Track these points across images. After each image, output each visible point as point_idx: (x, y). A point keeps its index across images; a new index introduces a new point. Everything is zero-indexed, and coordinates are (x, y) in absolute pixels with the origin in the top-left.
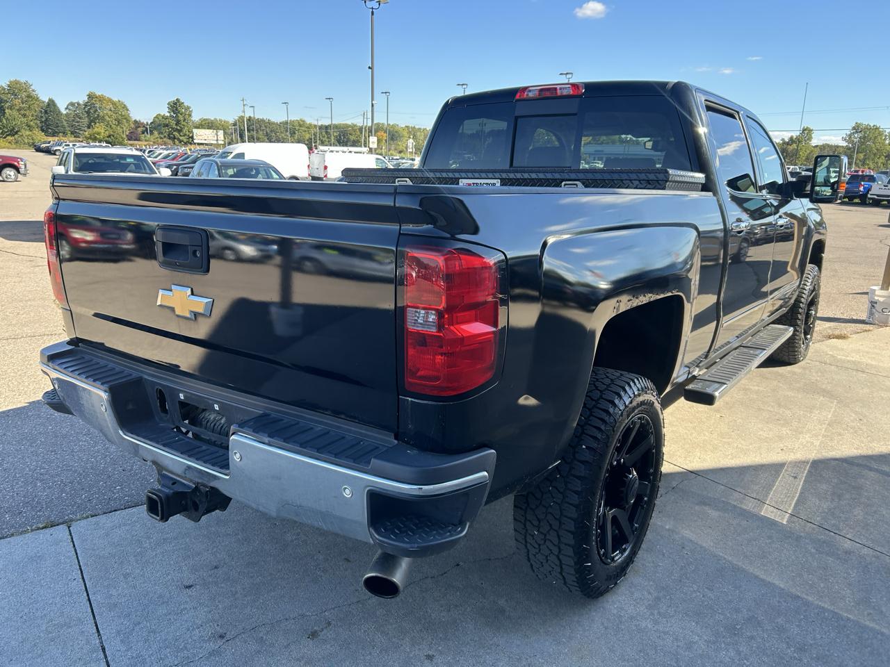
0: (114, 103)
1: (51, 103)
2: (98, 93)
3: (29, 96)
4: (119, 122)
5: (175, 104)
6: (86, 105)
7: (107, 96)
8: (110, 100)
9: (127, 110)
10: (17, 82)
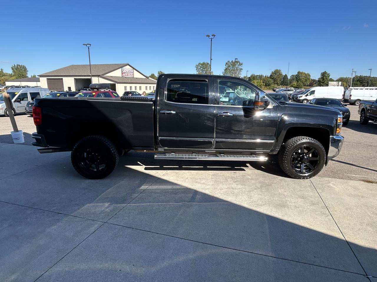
0: (306, 74)
1: (286, 76)
2: (301, 71)
3: (280, 74)
4: (306, 80)
5: (324, 73)
6: (296, 76)
7: (304, 72)
8: (305, 73)
9: (310, 76)
10: (277, 70)
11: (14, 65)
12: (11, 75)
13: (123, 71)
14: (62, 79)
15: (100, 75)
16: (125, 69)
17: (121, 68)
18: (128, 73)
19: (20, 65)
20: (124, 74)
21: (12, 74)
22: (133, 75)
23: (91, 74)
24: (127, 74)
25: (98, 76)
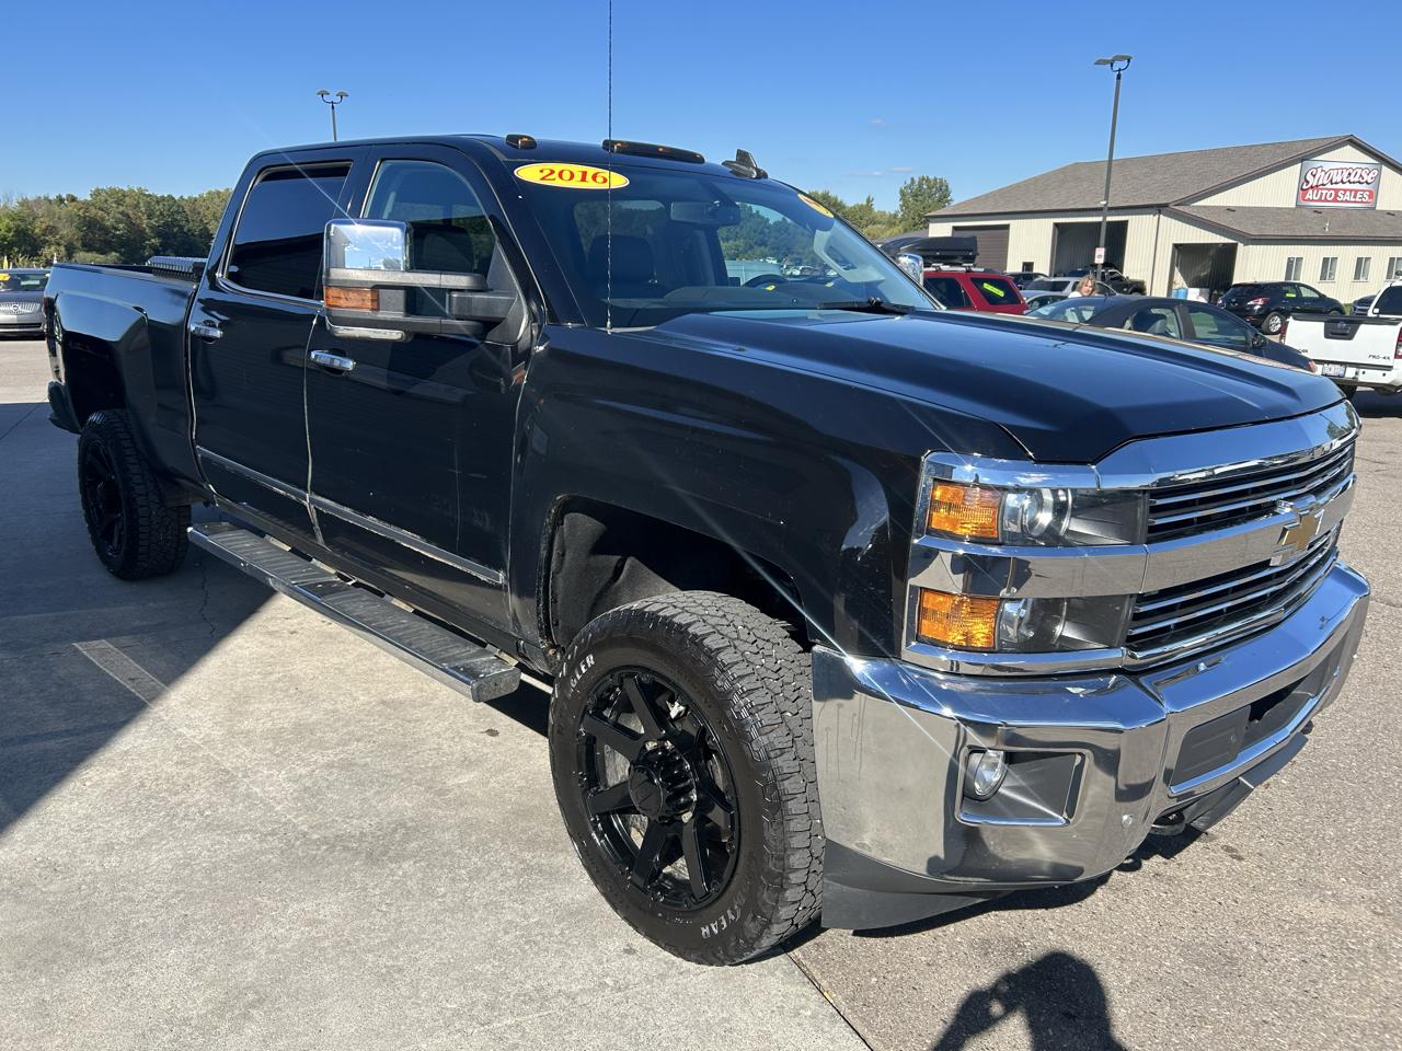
11: (912, 179)
12: (893, 220)
13: (1309, 177)
14: (1007, 227)
15: (1166, 205)
16: (1327, 167)
17: (1302, 160)
18: (1340, 186)
19: (931, 177)
20: (1310, 195)
21: (895, 216)
22: (1373, 195)
23: (1106, 199)
24: (1330, 195)
25: (1159, 209)
